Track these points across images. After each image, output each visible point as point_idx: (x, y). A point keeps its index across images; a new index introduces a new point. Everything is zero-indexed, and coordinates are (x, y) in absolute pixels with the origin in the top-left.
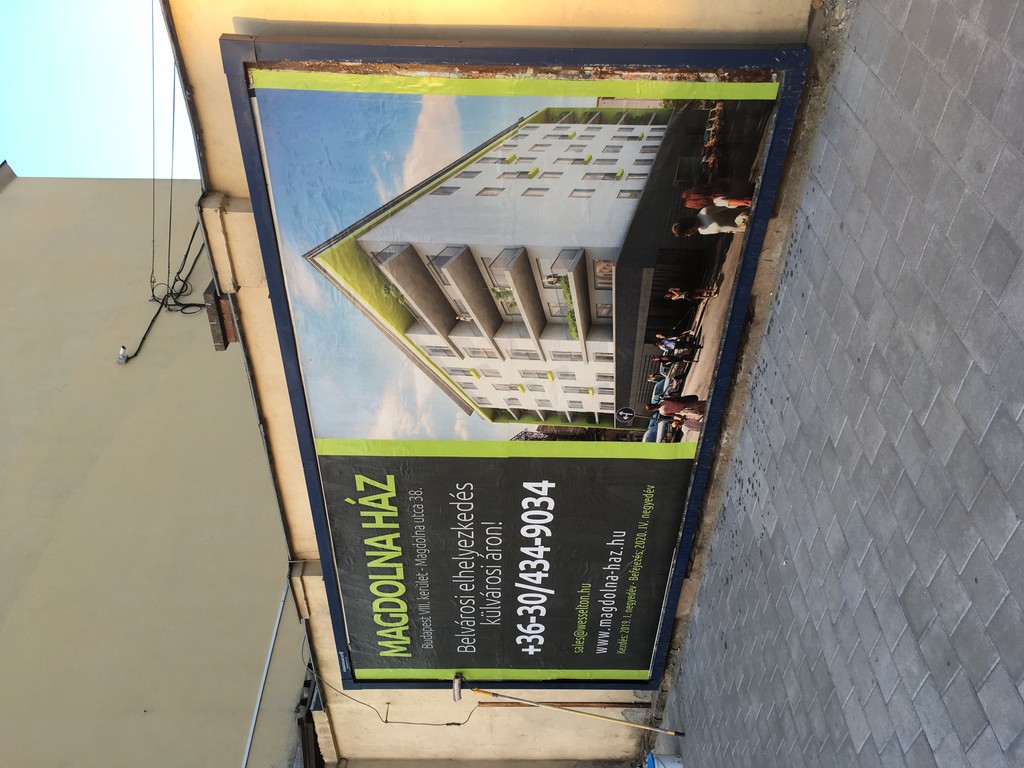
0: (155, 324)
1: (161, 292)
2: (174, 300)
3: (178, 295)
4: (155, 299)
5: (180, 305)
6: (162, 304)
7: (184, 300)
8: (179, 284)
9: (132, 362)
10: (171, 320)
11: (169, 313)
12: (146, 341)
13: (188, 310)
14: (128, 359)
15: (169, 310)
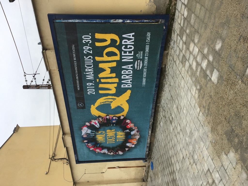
0: (51, 164)
1: (51, 157)
2: (53, 158)
3: (54, 157)
4: (50, 158)
5: (54, 159)
6: (51, 159)
7: (55, 158)
8: (54, 154)
9: (48, 174)
10: (53, 163)
12: (49, 169)
13: (56, 160)
14: (47, 173)
15: (53, 161)
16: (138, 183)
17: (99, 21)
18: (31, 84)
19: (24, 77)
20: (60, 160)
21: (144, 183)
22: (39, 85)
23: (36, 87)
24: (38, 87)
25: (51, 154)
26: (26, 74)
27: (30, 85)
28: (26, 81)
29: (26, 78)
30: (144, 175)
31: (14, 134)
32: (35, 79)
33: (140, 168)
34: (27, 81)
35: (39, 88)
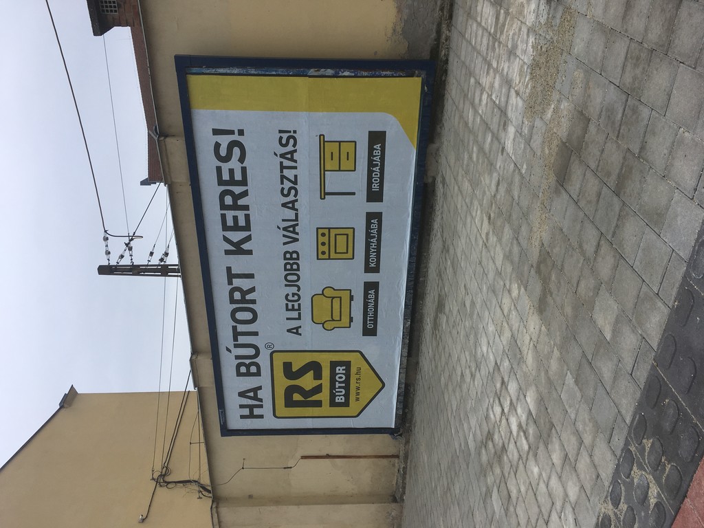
0: (155, 495)
1: (156, 476)
2: (163, 480)
3: (164, 475)
4: (153, 479)
5: (166, 482)
6: (157, 482)
7: (168, 479)
8: (165, 469)
9: (147, 520)
10: (162, 492)
11: (162, 488)
12: (151, 508)
13: (170, 486)
14: (143, 520)
15: (161, 486)
16: (380, 505)
17: (282, 71)
18: (118, 263)
19: (104, 243)
20: (182, 485)
21: (394, 505)
22: (139, 266)
23: (130, 270)
24: (135, 270)
25: (158, 467)
26: (108, 236)
27: (116, 266)
28: (106, 254)
29: (107, 246)
30: (395, 485)
31: (63, 411)
32: (130, 249)
33: (385, 461)
34: (109, 253)
35: (138, 274)
